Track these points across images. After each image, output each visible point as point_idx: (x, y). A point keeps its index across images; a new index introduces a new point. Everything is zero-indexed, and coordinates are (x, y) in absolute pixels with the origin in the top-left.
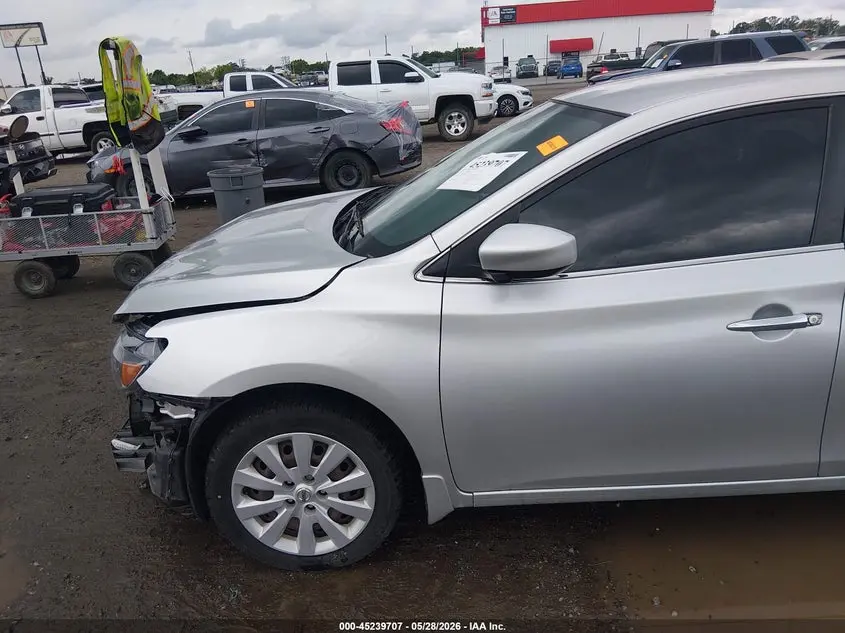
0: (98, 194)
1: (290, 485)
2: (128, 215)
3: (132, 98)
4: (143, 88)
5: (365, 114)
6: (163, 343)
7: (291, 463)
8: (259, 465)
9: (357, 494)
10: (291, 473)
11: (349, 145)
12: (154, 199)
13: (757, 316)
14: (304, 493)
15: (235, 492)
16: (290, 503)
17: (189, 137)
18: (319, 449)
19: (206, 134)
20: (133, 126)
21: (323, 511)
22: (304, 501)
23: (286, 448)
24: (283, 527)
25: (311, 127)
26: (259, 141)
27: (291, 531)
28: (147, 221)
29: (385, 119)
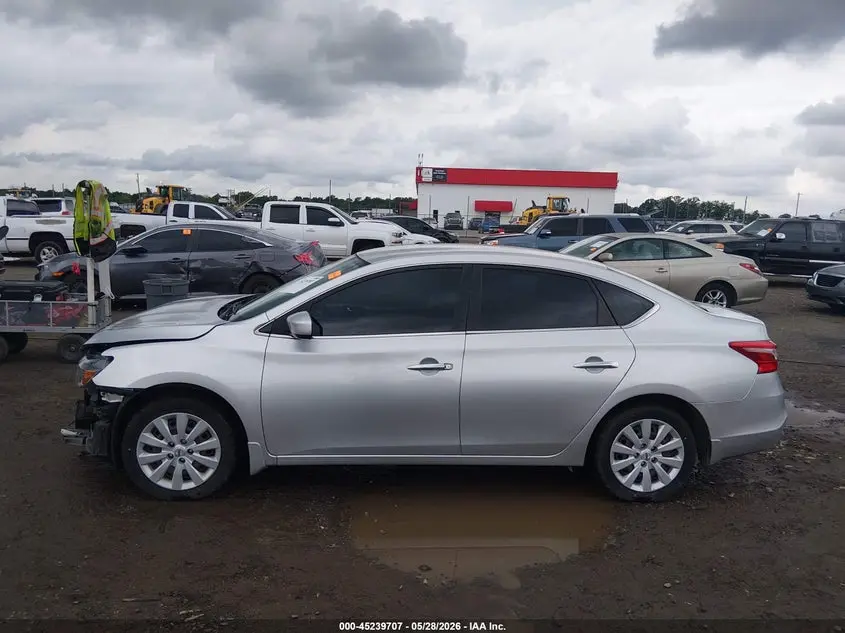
0: (55, 288)
1: (171, 445)
2: (74, 306)
3: (96, 222)
4: (106, 216)
5: (282, 248)
6: (111, 359)
7: (174, 432)
8: (156, 432)
9: (210, 453)
10: (174, 438)
11: (266, 270)
12: (99, 296)
13: (422, 363)
14: (179, 451)
15: (139, 448)
16: (170, 456)
17: (131, 253)
18: (191, 424)
19: (146, 252)
20: (93, 242)
21: (189, 462)
22: (179, 455)
23: (172, 423)
24: (164, 471)
25: (236, 254)
26: (189, 261)
27: (168, 475)
28: (91, 311)
29: (297, 252)
